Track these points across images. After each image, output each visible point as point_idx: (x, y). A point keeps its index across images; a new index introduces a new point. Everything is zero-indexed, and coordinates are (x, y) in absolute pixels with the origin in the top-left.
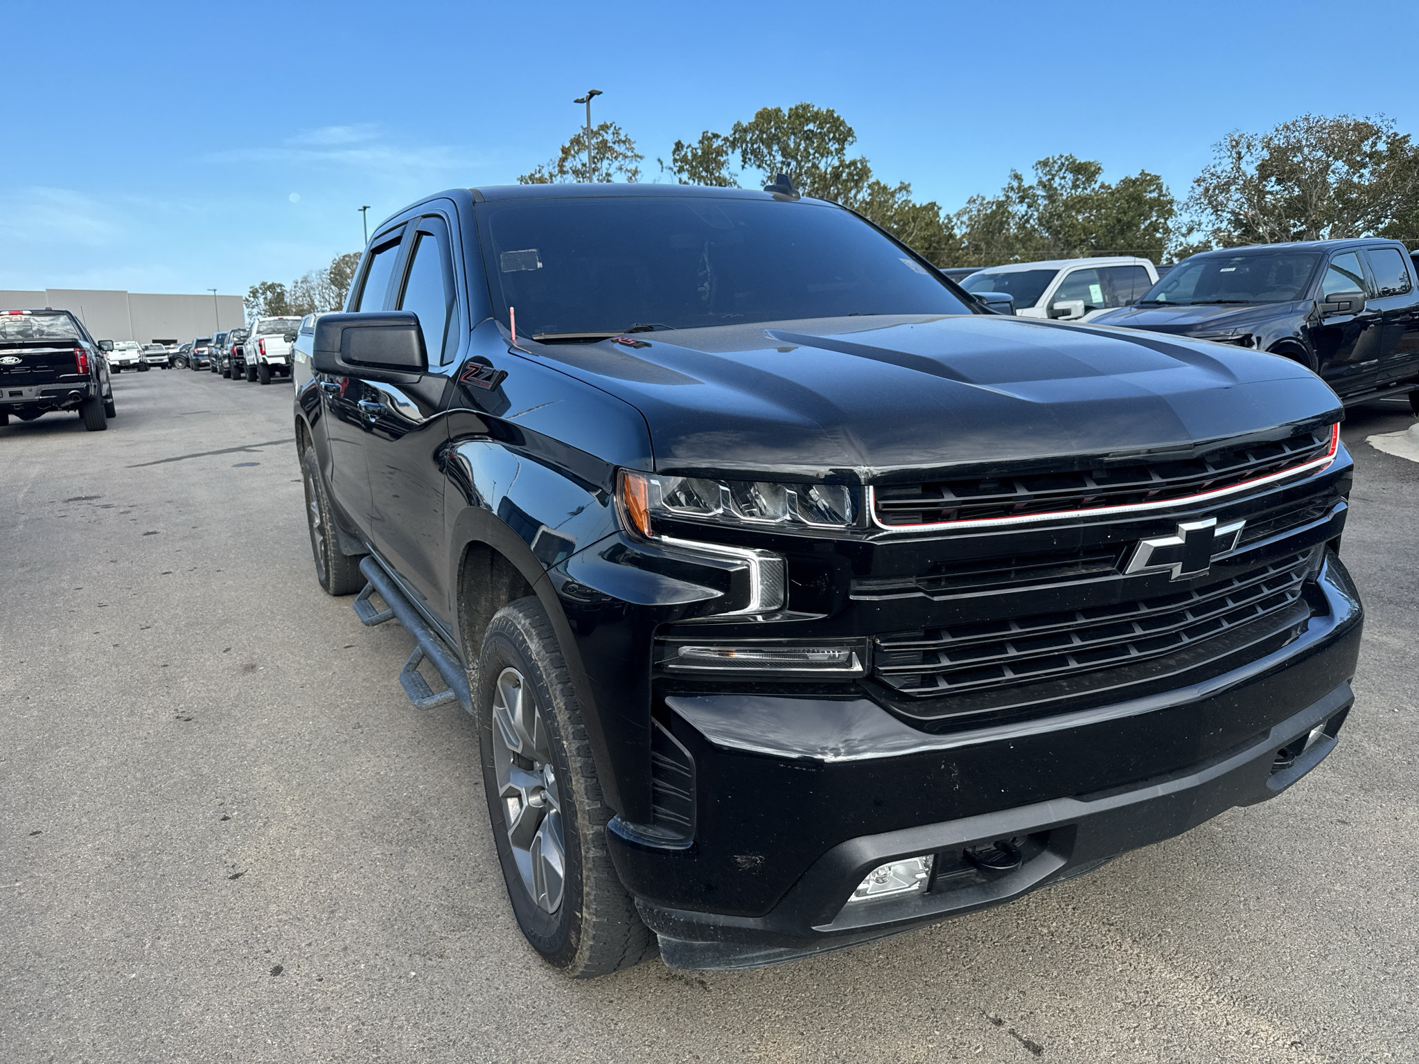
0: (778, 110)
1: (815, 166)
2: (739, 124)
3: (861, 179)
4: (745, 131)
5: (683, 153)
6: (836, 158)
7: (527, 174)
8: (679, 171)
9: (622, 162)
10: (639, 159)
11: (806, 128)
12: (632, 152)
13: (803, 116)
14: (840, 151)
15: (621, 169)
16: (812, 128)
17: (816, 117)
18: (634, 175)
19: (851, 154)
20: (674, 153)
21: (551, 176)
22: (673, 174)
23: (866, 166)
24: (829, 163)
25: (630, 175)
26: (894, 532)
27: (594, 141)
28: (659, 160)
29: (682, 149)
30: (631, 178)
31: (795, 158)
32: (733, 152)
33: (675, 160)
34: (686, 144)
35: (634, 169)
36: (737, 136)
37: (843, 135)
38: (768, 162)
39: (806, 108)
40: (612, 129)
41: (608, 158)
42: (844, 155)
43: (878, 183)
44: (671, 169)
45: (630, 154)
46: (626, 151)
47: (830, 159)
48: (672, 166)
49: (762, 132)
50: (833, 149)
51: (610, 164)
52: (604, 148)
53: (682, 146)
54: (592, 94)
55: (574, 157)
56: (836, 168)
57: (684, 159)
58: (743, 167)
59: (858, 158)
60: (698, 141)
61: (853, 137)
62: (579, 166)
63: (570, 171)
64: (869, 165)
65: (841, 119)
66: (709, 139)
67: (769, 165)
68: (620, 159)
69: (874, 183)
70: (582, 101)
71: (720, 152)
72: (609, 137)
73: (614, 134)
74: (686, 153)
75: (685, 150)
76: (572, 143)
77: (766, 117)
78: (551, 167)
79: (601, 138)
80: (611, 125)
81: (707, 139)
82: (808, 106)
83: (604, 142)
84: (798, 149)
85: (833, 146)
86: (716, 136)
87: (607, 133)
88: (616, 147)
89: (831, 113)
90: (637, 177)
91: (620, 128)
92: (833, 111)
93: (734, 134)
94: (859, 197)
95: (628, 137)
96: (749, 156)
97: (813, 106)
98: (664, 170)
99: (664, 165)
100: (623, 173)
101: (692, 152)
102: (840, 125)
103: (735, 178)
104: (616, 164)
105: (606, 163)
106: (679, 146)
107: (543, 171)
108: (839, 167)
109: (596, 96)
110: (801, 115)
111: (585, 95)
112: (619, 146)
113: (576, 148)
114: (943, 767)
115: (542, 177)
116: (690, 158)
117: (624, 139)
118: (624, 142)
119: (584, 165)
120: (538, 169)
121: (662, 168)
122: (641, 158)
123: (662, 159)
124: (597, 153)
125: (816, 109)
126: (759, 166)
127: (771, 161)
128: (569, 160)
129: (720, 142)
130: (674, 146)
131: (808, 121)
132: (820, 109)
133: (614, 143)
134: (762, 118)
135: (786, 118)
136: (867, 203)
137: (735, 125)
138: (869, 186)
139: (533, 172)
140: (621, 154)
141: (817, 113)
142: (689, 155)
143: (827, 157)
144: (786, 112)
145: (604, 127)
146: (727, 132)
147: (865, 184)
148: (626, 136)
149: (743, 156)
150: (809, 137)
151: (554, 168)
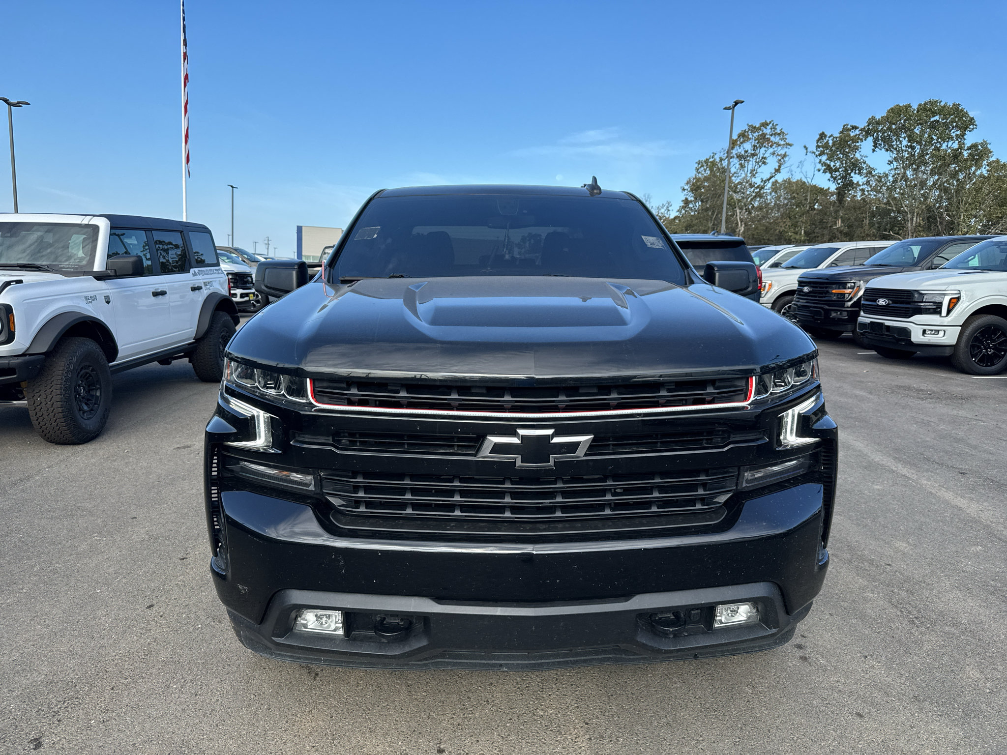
0: (909, 106)
1: (937, 149)
2: (873, 118)
3: (981, 158)
4: (878, 123)
5: (825, 141)
6: (957, 142)
7: (704, 159)
8: (820, 155)
9: (776, 149)
10: (789, 147)
11: (932, 119)
12: (785, 141)
13: (930, 110)
14: (962, 136)
15: (773, 154)
16: (938, 119)
17: (943, 111)
18: (783, 158)
19: (970, 139)
20: (818, 141)
21: (721, 159)
22: (815, 156)
23: (986, 148)
24: (949, 146)
25: (780, 158)
26: (322, 408)
27: (756, 134)
28: (805, 147)
29: (825, 139)
30: (780, 160)
31: (919, 143)
32: (865, 140)
33: (818, 147)
34: (828, 134)
35: (783, 153)
36: (871, 127)
37: (966, 123)
38: (895, 147)
39: (933, 103)
40: (771, 125)
41: (765, 146)
42: (965, 139)
43: (997, 161)
44: (814, 153)
45: (782, 143)
46: (780, 141)
47: (950, 143)
48: (815, 151)
49: (891, 123)
50: (954, 135)
51: (766, 151)
52: (763, 140)
53: (825, 136)
54: (736, 103)
55: (740, 146)
56: (955, 150)
57: (826, 146)
58: (874, 151)
59: (980, 141)
60: (839, 132)
61: (973, 124)
62: (743, 153)
63: (735, 156)
64: (989, 147)
65: (965, 111)
66: (849, 130)
67: (896, 149)
68: (774, 147)
69: (993, 162)
70: (729, 108)
71: (856, 139)
72: (768, 131)
73: (771, 129)
74: (828, 140)
75: (827, 139)
76: (739, 137)
77: (897, 112)
78: (722, 154)
79: (761, 133)
80: (770, 122)
81: (845, 130)
82: (936, 102)
83: (764, 135)
84: (922, 136)
85: (954, 133)
86: (854, 128)
87: (766, 128)
88: (772, 138)
89: (956, 107)
90: (785, 159)
91: (777, 125)
92: (959, 105)
93: (868, 125)
94: (978, 172)
95: (783, 130)
96: (880, 142)
97: (941, 102)
98: (808, 154)
99: (809, 150)
100: (774, 157)
101: (833, 140)
102: (963, 116)
103: (865, 159)
104: (771, 150)
105: (763, 149)
106: (822, 136)
107: (716, 157)
108: (957, 149)
109: (739, 104)
110: (928, 109)
111: (731, 104)
112: (775, 138)
113: (742, 140)
114: (333, 557)
115: (714, 161)
116: (831, 144)
117: (779, 132)
118: (779, 134)
119: (746, 152)
120: (712, 155)
121: (807, 152)
122: (791, 145)
123: (807, 146)
124: (757, 143)
125: (942, 104)
126: (887, 150)
127: (897, 145)
128: (736, 149)
129: (857, 132)
130: (818, 137)
131: (934, 113)
132: (947, 103)
133: (771, 135)
134: (893, 112)
135: (915, 112)
136: (984, 177)
137: (869, 119)
138: (989, 164)
139: (708, 158)
140: (775, 143)
141: (944, 107)
142: (831, 143)
143: (948, 142)
144: (915, 106)
145: (765, 125)
146: (862, 124)
147: (985, 162)
148: (781, 130)
149: (874, 142)
150: (934, 126)
151: (724, 154)
